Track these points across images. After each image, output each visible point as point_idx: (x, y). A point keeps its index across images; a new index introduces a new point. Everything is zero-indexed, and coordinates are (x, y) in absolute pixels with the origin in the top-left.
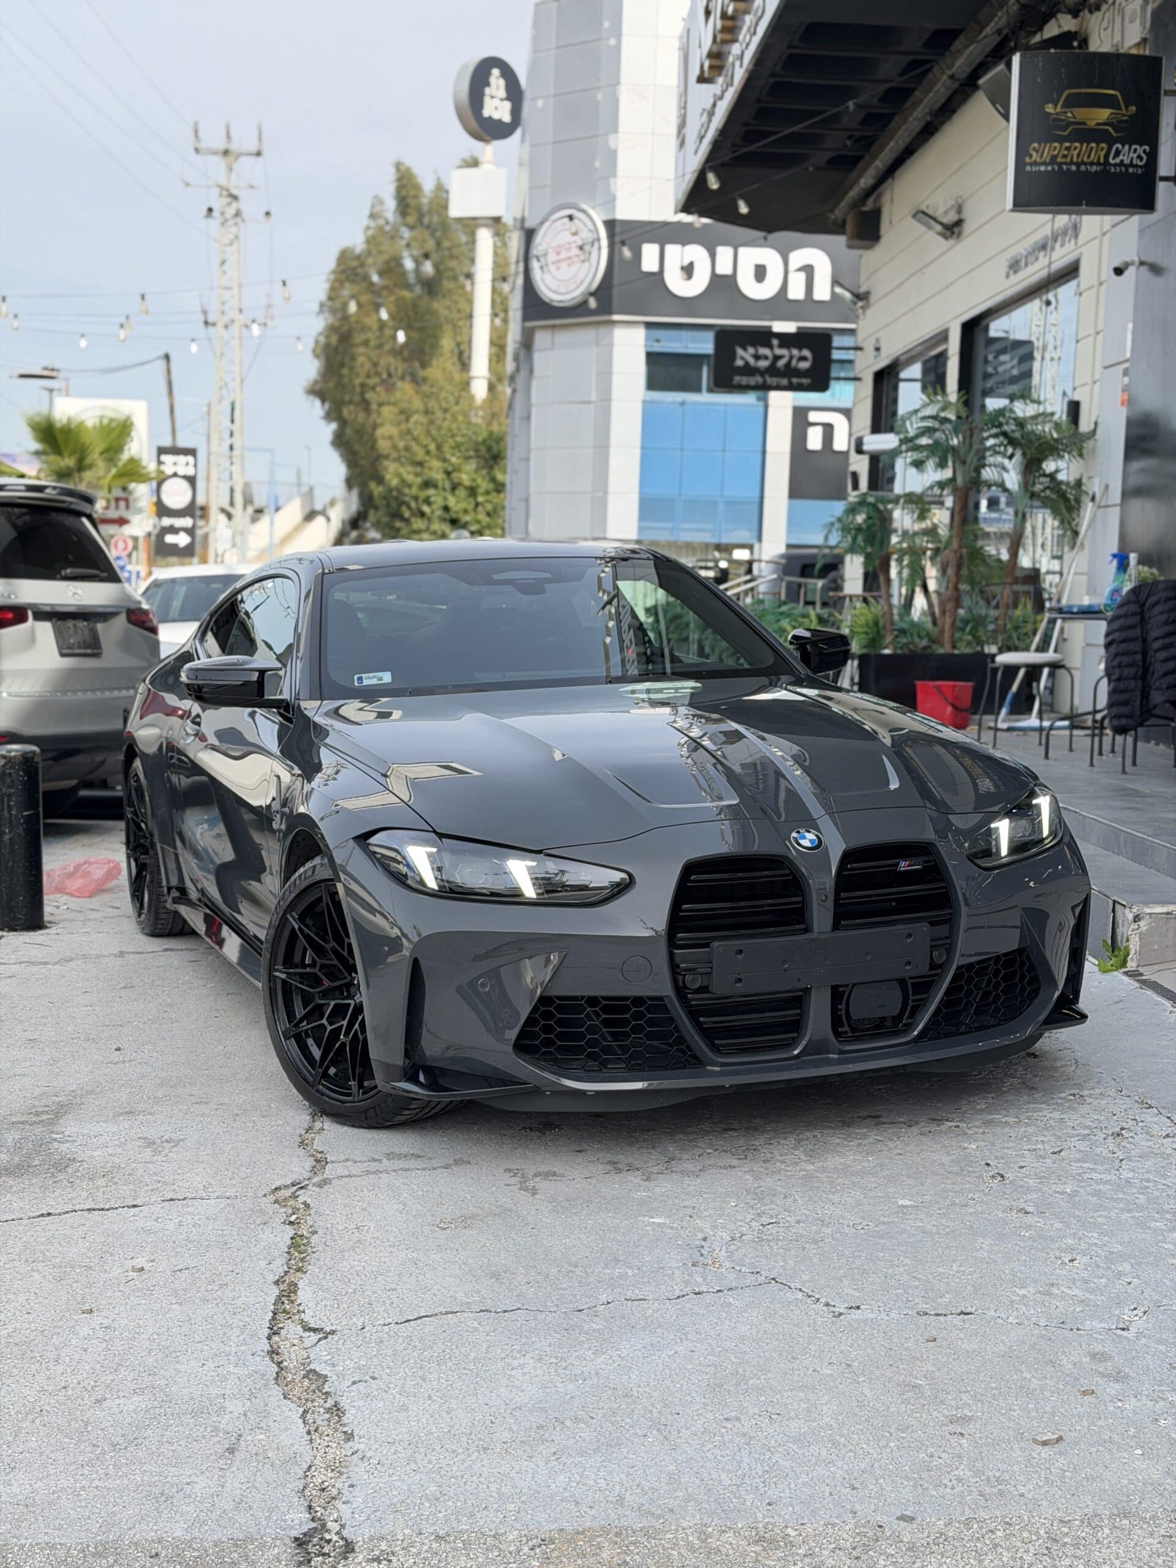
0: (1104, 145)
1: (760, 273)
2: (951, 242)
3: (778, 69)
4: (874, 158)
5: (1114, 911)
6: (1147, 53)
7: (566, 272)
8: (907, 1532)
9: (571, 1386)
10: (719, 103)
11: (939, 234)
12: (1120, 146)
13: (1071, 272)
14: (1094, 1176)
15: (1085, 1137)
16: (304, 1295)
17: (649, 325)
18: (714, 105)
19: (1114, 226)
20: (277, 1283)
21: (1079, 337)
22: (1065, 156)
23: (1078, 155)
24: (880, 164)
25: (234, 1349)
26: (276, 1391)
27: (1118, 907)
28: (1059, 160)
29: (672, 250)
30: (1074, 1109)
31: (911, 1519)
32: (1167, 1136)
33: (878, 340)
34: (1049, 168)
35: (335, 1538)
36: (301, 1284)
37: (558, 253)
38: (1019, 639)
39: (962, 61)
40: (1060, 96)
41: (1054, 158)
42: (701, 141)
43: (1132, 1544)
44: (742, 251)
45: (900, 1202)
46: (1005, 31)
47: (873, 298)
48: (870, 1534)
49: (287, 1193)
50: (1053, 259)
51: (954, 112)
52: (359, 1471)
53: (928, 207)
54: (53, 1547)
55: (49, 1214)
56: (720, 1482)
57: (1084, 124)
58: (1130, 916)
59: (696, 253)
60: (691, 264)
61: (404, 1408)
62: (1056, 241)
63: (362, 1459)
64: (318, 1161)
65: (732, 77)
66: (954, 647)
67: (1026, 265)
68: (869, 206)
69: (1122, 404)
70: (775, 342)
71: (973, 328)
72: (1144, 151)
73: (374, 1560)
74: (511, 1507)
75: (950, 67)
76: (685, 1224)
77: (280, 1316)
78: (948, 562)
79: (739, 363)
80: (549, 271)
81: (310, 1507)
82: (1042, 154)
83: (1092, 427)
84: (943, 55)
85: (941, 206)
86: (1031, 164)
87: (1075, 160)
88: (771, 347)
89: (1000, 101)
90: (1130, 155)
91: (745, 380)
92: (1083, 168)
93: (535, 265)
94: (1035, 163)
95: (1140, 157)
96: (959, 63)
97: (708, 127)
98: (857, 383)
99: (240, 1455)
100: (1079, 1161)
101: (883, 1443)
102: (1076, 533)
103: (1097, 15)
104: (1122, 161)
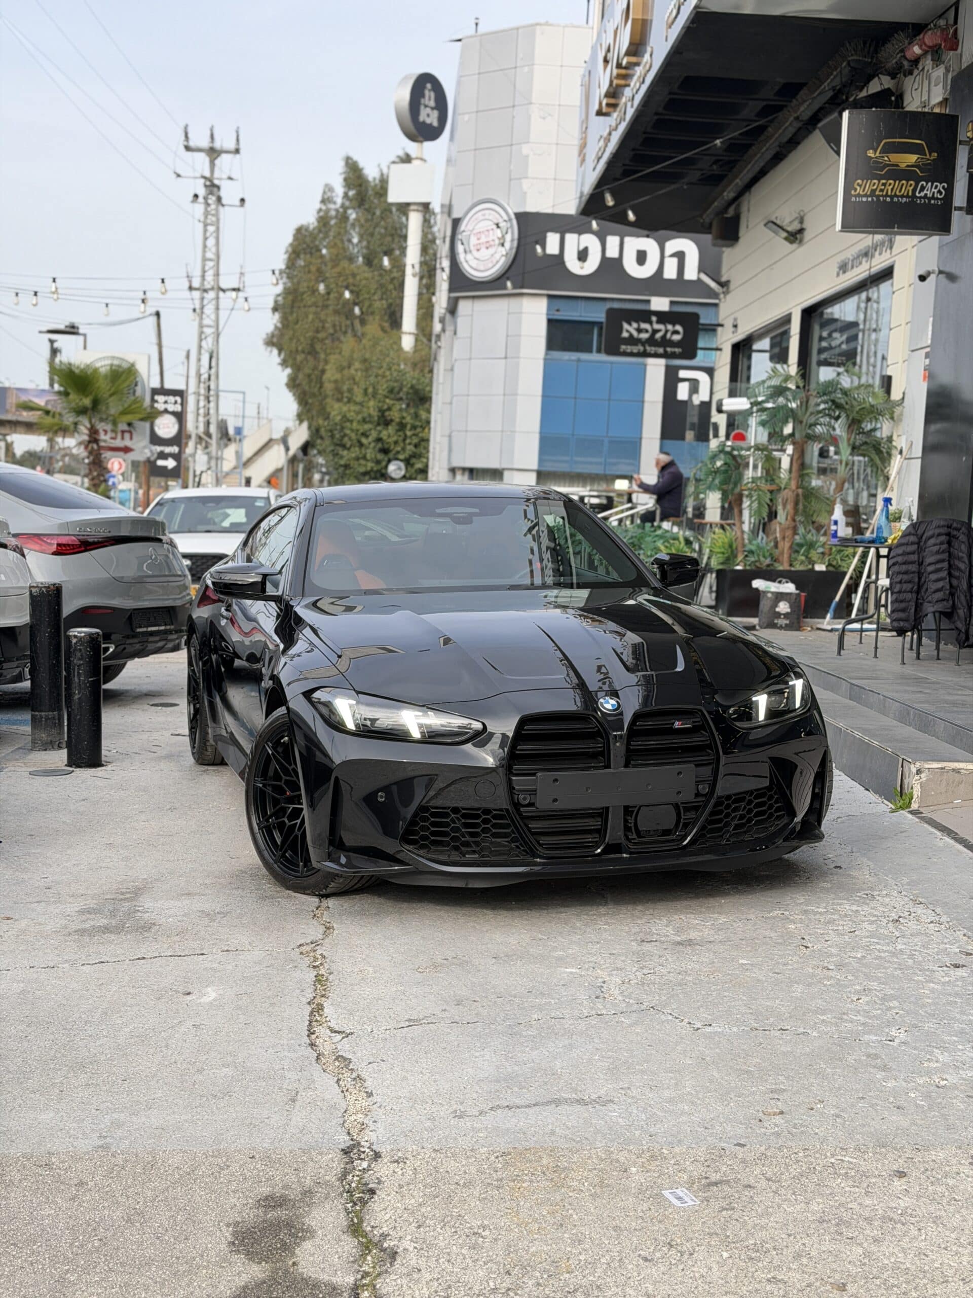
0: (912, 182)
1: (641, 257)
2: (795, 246)
3: (661, 110)
4: (736, 177)
5: (902, 766)
6: (947, 112)
7: (485, 253)
8: (740, 1152)
9: (516, 1068)
10: (614, 133)
11: (786, 239)
12: (924, 183)
13: (887, 274)
14: (878, 947)
15: (872, 923)
16: (328, 1010)
17: (550, 297)
18: (610, 134)
19: (920, 242)
20: (309, 1003)
21: (892, 326)
22: (882, 190)
23: (892, 189)
24: (739, 182)
25: (285, 1042)
26: (318, 1067)
27: (905, 763)
28: (877, 193)
29: (571, 238)
30: (867, 904)
31: (743, 1145)
32: (932, 922)
33: (735, 319)
34: (870, 199)
35: (367, 1150)
36: (325, 1004)
37: (478, 239)
38: (842, 560)
39: (804, 107)
41: (873, 191)
42: (598, 161)
43: (887, 1162)
44: (627, 240)
45: (741, 961)
46: (838, 88)
47: (732, 286)
48: (717, 1153)
49: (308, 948)
50: (873, 264)
51: (798, 143)
52: (379, 1113)
53: (776, 218)
54: (185, 1152)
55: (144, 958)
56: (618, 1123)
57: (898, 166)
58: (914, 770)
59: (590, 241)
60: (586, 249)
61: (405, 1078)
62: (876, 250)
63: (380, 1107)
64: (328, 928)
65: (625, 113)
66: (791, 565)
67: (852, 267)
68: (731, 212)
69: (924, 380)
70: (654, 319)
71: (811, 314)
72: (943, 187)
73: (394, 1162)
74: (481, 1135)
75: (795, 112)
76: (589, 973)
77: (314, 1024)
78: (787, 500)
79: (625, 335)
80: (470, 251)
81: (349, 1133)
82: (865, 188)
83: (901, 396)
84: (791, 101)
85: (787, 216)
86: (855, 196)
87: (889, 193)
88: (651, 323)
89: (834, 140)
90: (932, 190)
91: (629, 349)
92: (896, 199)
93: (460, 248)
94: (859, 195)
95: (940, 192)
96: (802, 109)
97: (604, 151)
98: (718, 353)
99: (298, 1104)
100: (868, 937)
101: (725, 1103)
102: (887, 478)
103: (912, 78)
104: (926, 194)
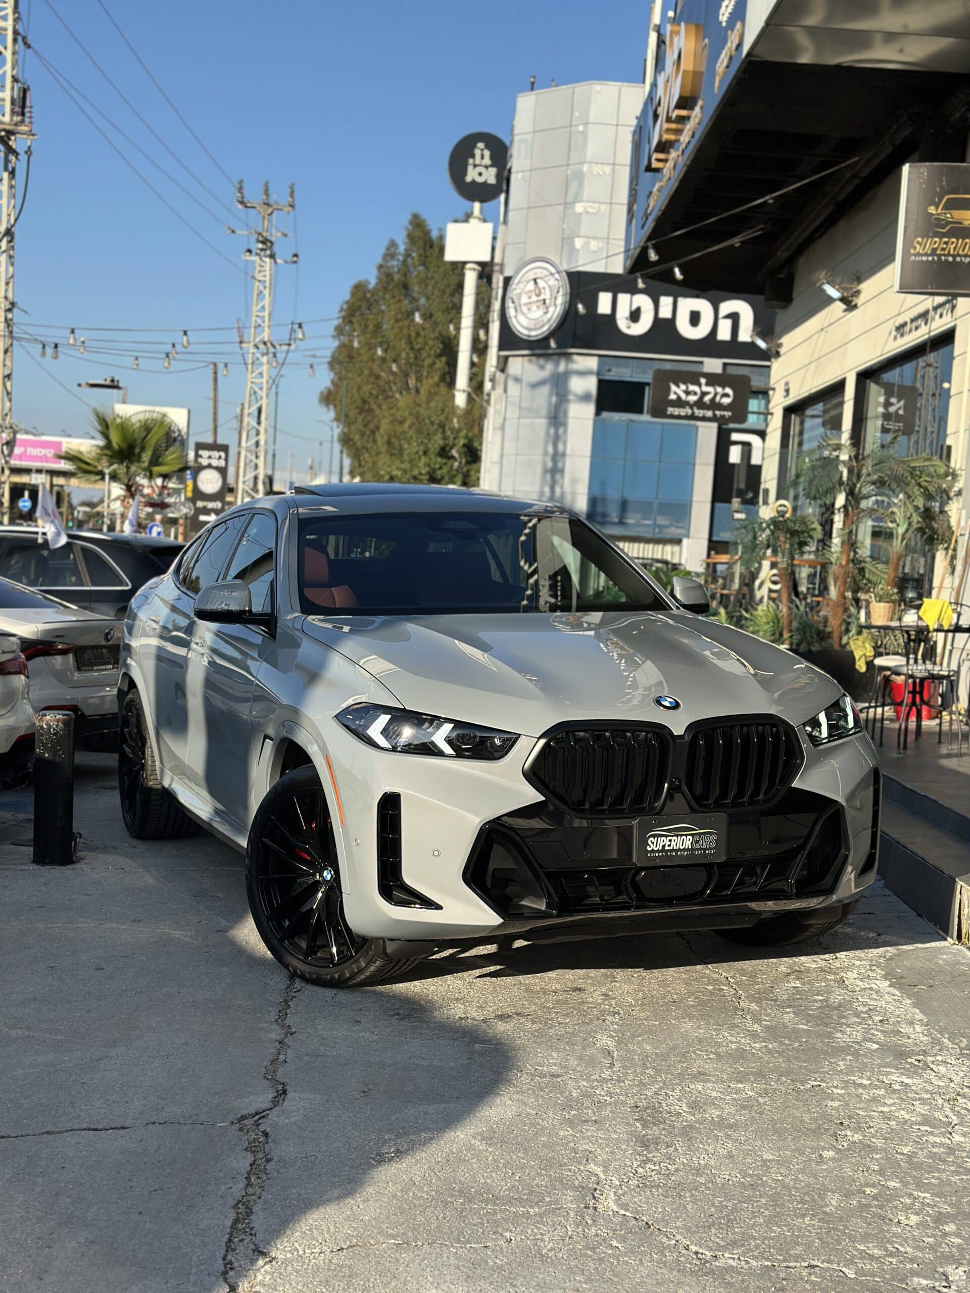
1: (695, 319)
2: (850, 308)
3: (713, 165)
4: (789, 237)
7: (535, 313)
11: (841, 300)
13: (947, 338)
17: (601, 356)
18: (659, 190)
20: (236, 1206)
21: (952, 393)
22: (943, 249)
23: (955, 248)
24: (794, 242)
28: (938, 252)
29: (623, 298)
30: (919, 1074)
33: (787, 384)
34: (930, 258)
36: (255, 1209)
37: (529, 298)
40: (940, 201)
41: (936, 249)
42: (647, 219)
44: (681, 300)
47: (783, 350)
50: (933, 327)
55: (52, 1132)
57: (961, 223)
59: (643, 301)
60: (638, 310)
62: (936, 312)
64: (279, 1092)
67: (911, 331)
68: (784, 273)
70: (703, 380)
71: (866, 377)
76: (581, 1167)
78: (838, 576)
79: (673, 397)
80: (521, 311)
82: (924, 247)
86: (915, 255)
87: (952, 252)
88: (700, 385)
91: (676, 411)
92: (958, 259)
93: (511, 308)
94: (919, 254)
97: (653, 207)
98: (770, 417)
